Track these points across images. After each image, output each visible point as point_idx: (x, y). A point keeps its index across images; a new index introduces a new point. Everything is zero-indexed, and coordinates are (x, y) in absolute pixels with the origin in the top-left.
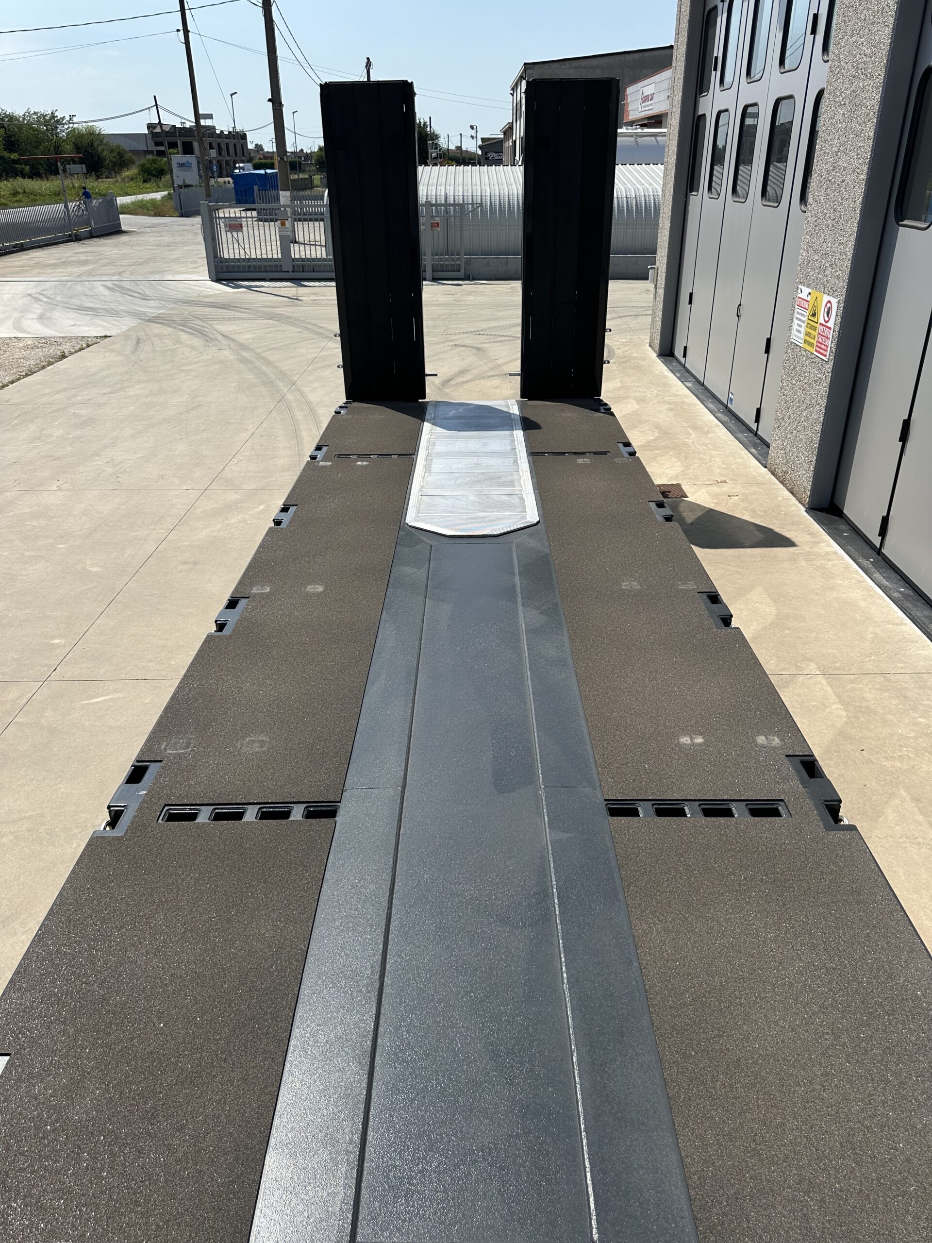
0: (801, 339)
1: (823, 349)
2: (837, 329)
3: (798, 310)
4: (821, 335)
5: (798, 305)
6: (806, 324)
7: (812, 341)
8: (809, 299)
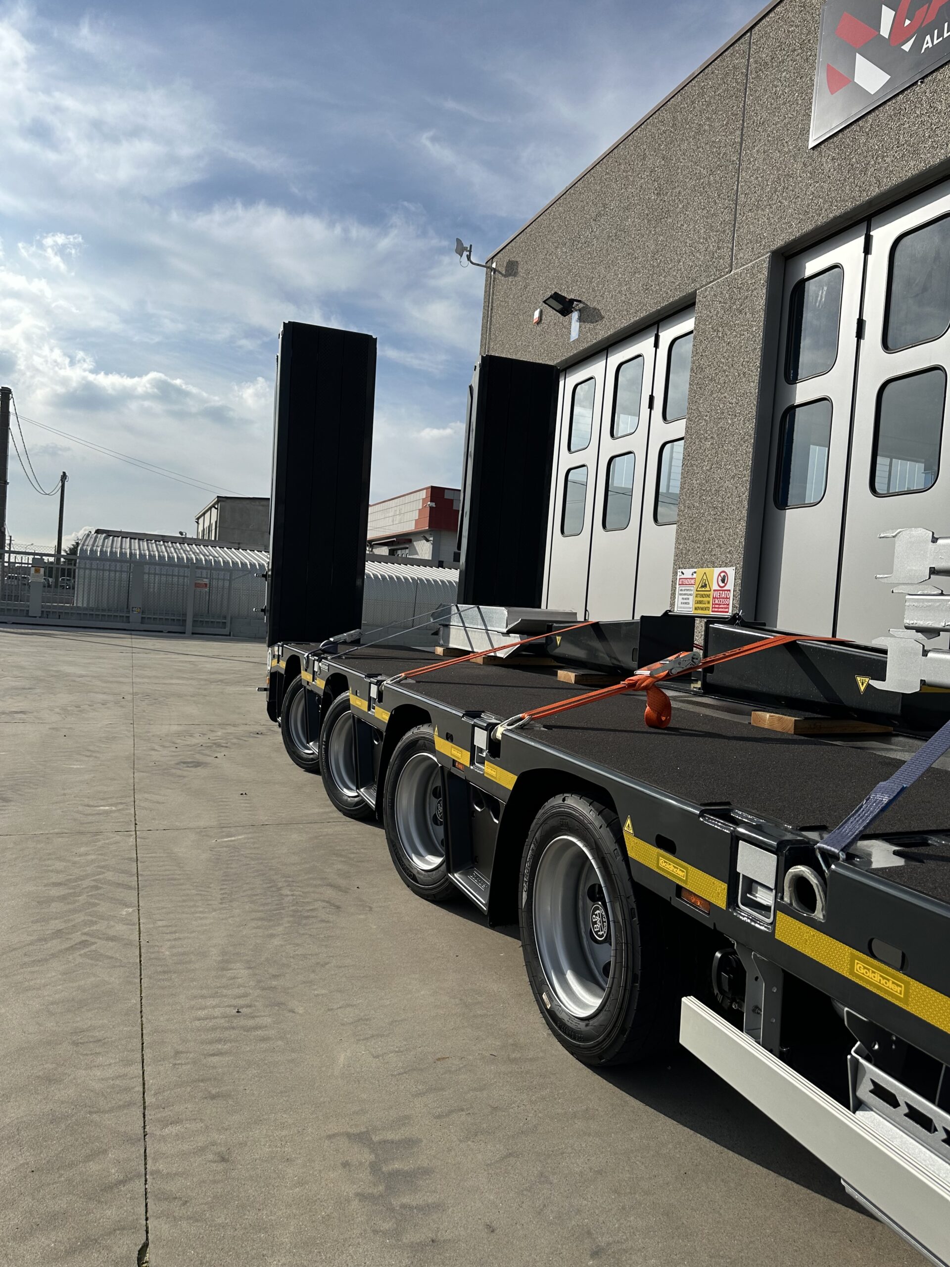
0: (690, 608)
1: (722, 608)
2: (738, 588)
3: (680, 588)
4: (718, 598)
5: (679, 585)
6: (695, 595)
7: (705, 605)
8: (694, 577)
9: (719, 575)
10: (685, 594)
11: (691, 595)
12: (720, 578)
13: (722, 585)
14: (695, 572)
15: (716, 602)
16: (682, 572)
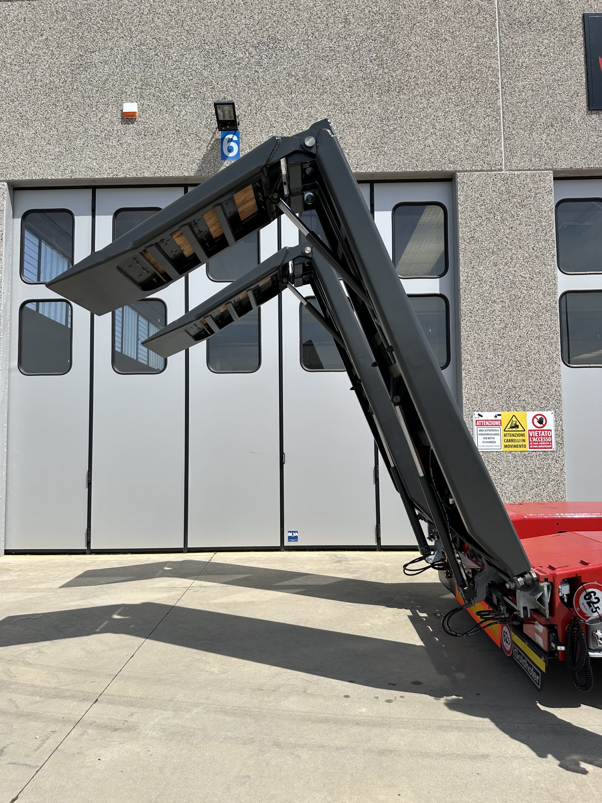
0: (498, 446)
1: (544, 445)
2: (560, 428)
3: (478, 429)
4: (535, 437)
5: (478, 426)
7: (521, 443)
8: (499, 418)
9: (535, 417)
10: (489, 434)
11: (497, 434)
12: (535, 420)
14: (500, 415)
15: (535, 440)
16: (479, 415)
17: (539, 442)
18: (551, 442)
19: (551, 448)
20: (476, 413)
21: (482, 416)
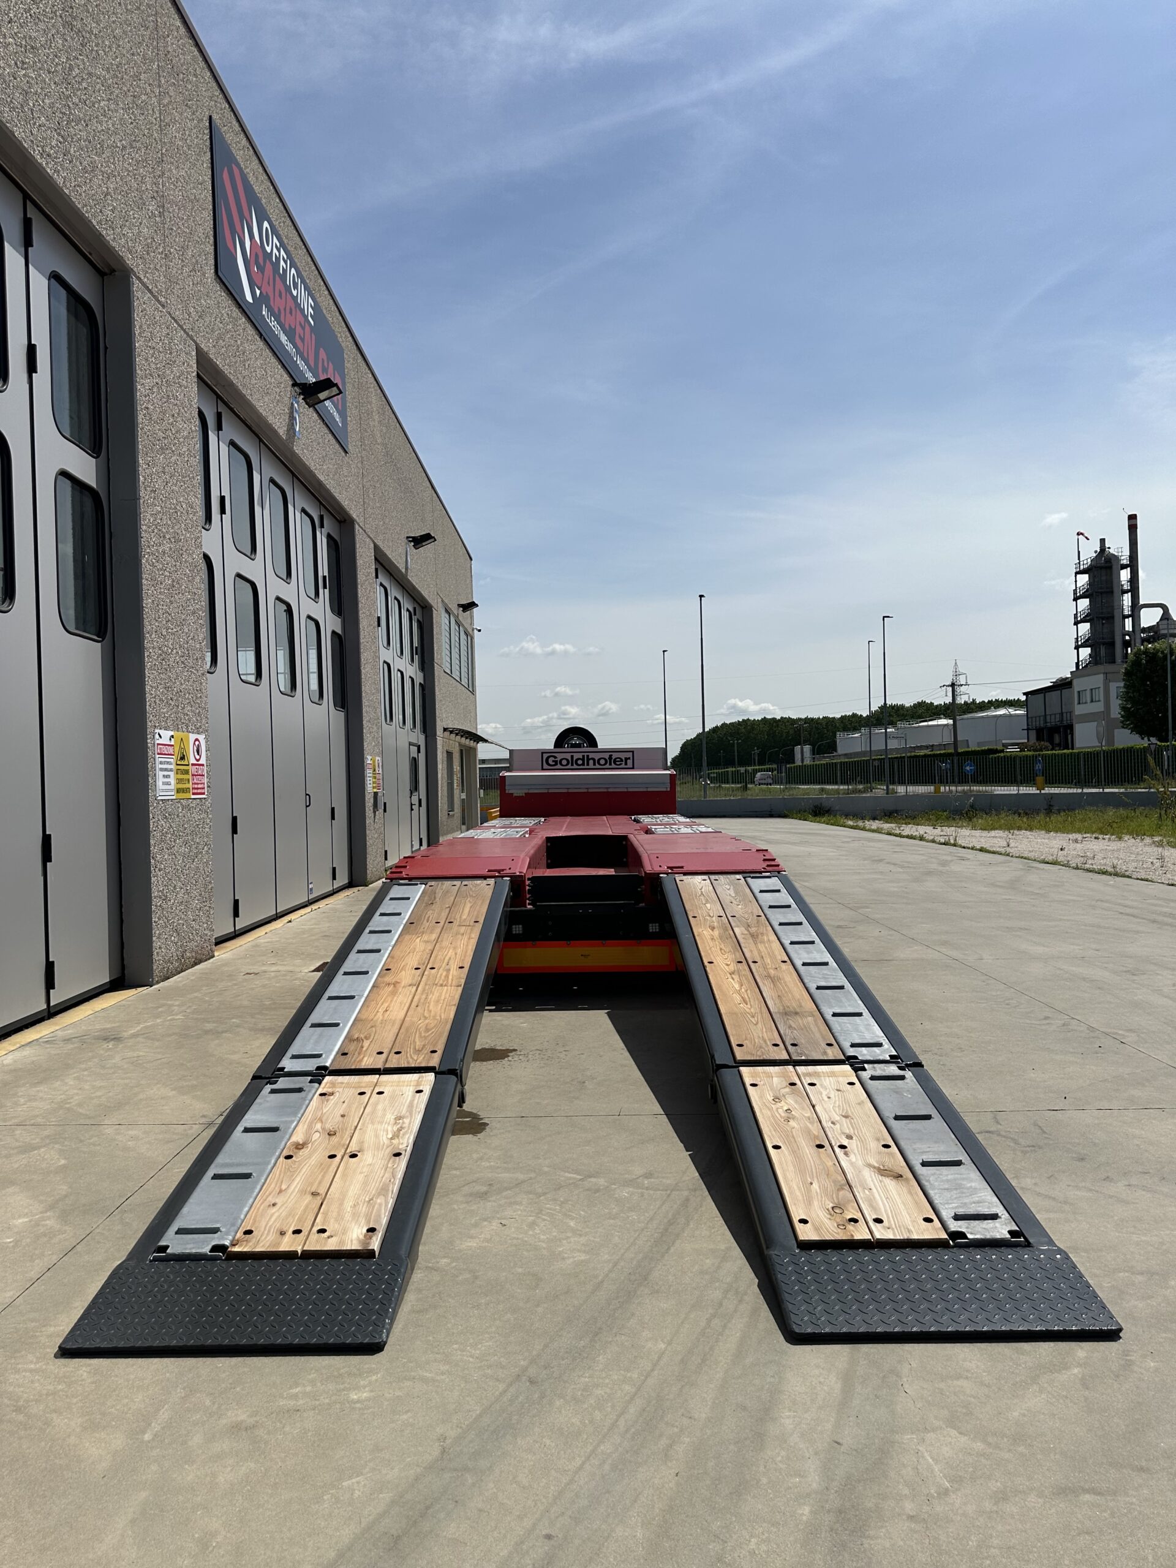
0: (171, 790)
1: (200, 788)
2: (209, 762)
3: (160, 759)
4: (196, 775)
5: (158, 754)
6: (175, 771)
7: (186, 786)
8: (172, 743)
9: (194, 744)
10: (166, 770)
11: (171, 770)
12: (195, 748)
13: (198, 757)
14: (172, 736)
15: (195, 781)
16: (159, 734)
17: (198, 784)
18: (204, 784)
19: (204, 794)
20: (157, 731)
21: (160, 736)
